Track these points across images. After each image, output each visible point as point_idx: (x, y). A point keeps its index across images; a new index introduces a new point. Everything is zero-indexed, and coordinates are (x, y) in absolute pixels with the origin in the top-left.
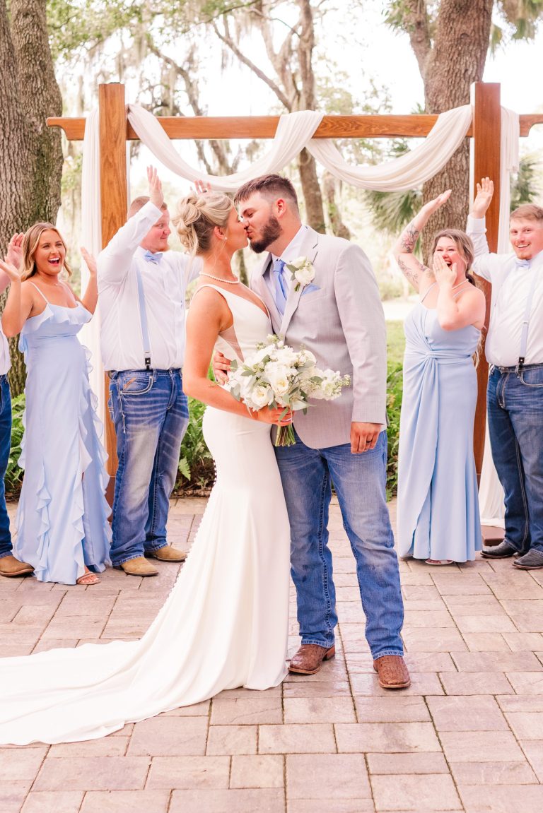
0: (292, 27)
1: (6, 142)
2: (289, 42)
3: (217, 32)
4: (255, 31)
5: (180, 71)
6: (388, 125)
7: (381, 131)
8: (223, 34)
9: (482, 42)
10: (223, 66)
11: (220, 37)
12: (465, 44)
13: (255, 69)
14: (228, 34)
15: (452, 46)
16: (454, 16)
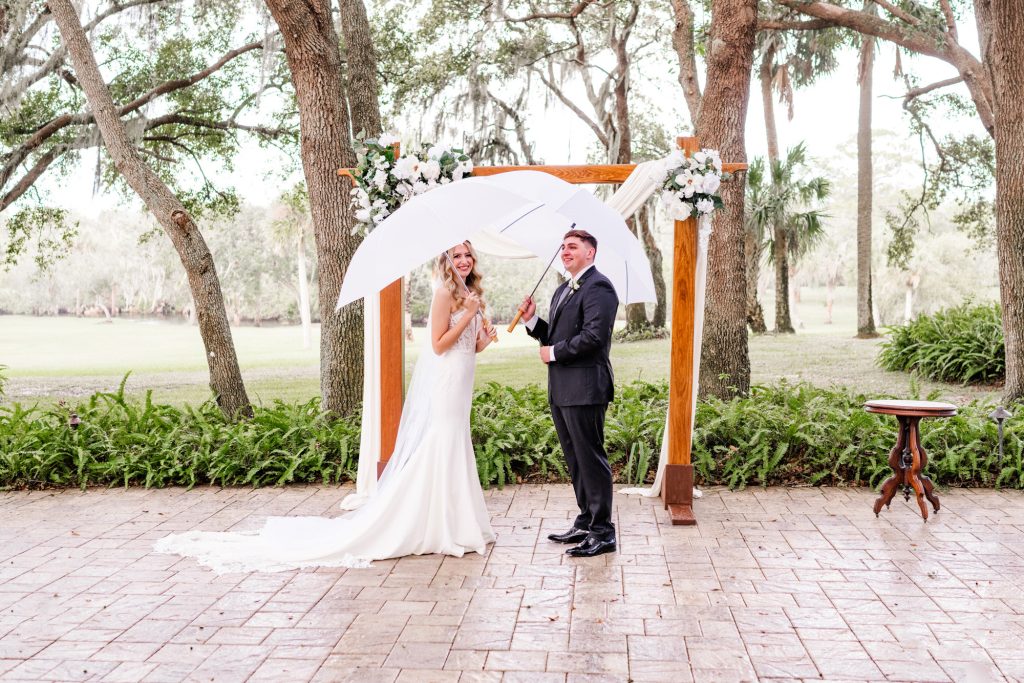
0: (610, 72)
1: (339, 185)
2: (606, 86)
3: (543, 78)
4: (577, 74)
5: (509, 112)
6: (613, 173)
7: (607, 178)
8: (548, 78)
9: (742, 94)
10: (546, 105)
11: (545, 82)
12: (727, 96)
13: (575, 109)
14: (552, 79)
15: (716, 98)
16: (717, 73)
